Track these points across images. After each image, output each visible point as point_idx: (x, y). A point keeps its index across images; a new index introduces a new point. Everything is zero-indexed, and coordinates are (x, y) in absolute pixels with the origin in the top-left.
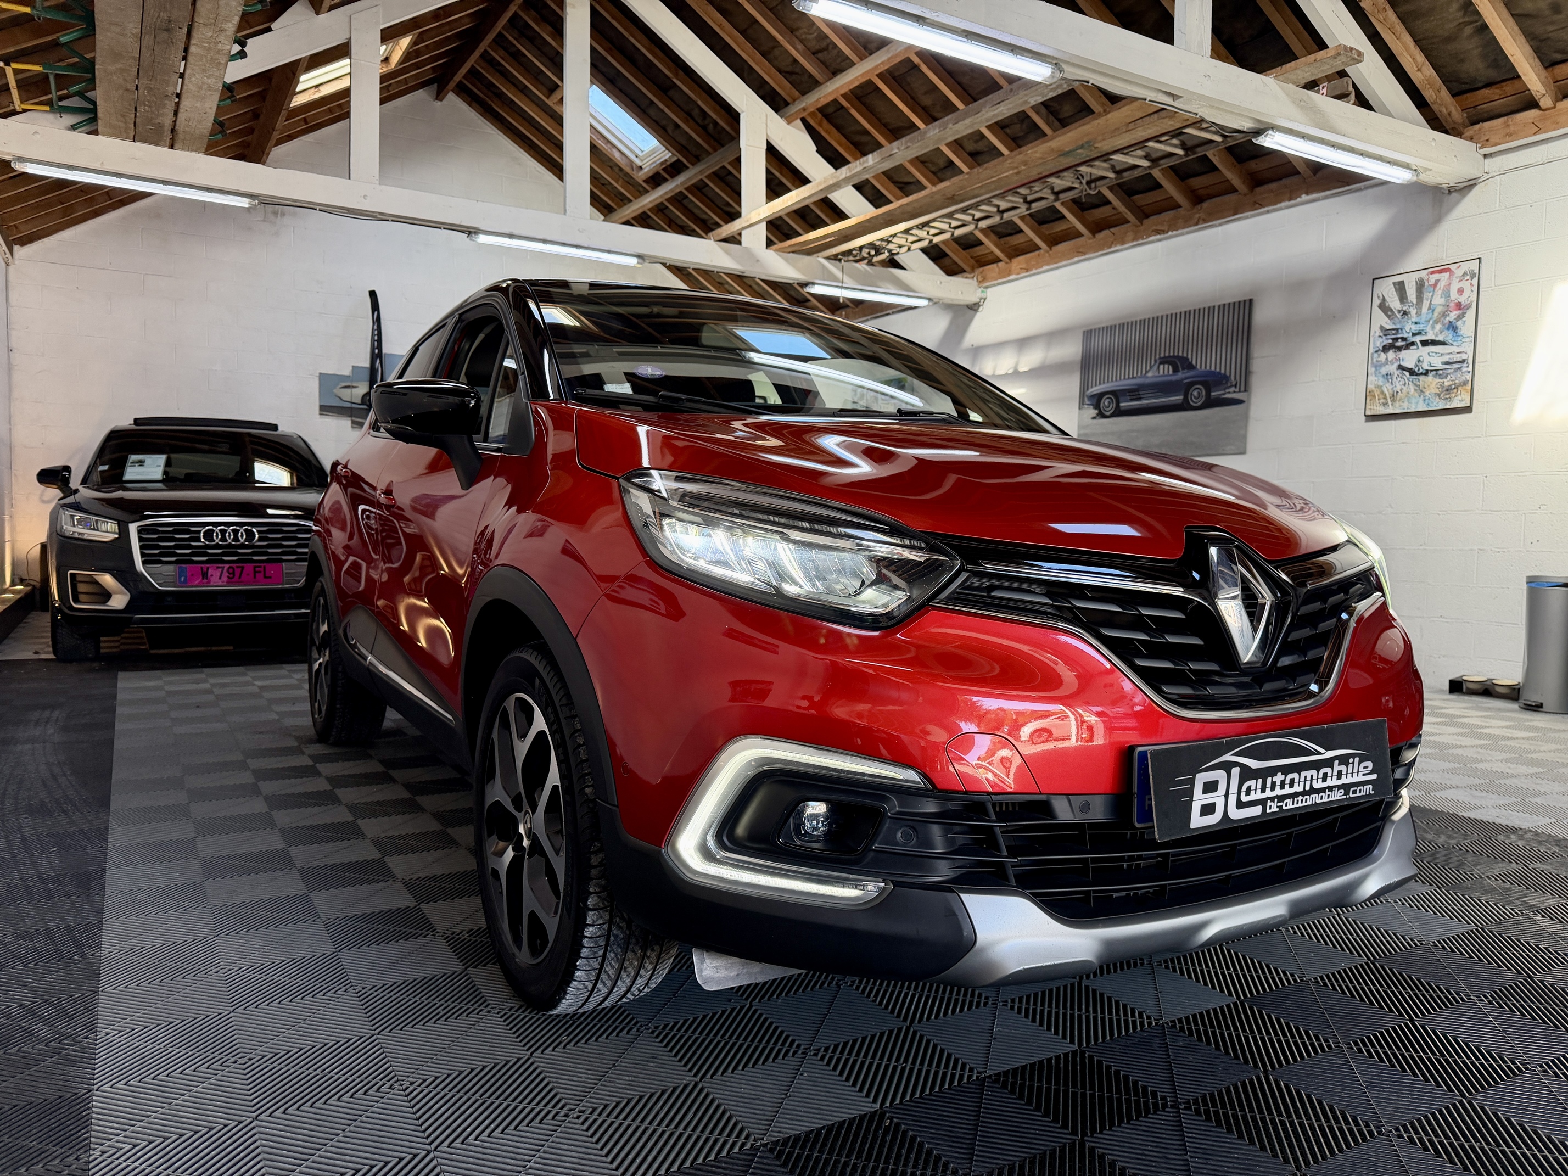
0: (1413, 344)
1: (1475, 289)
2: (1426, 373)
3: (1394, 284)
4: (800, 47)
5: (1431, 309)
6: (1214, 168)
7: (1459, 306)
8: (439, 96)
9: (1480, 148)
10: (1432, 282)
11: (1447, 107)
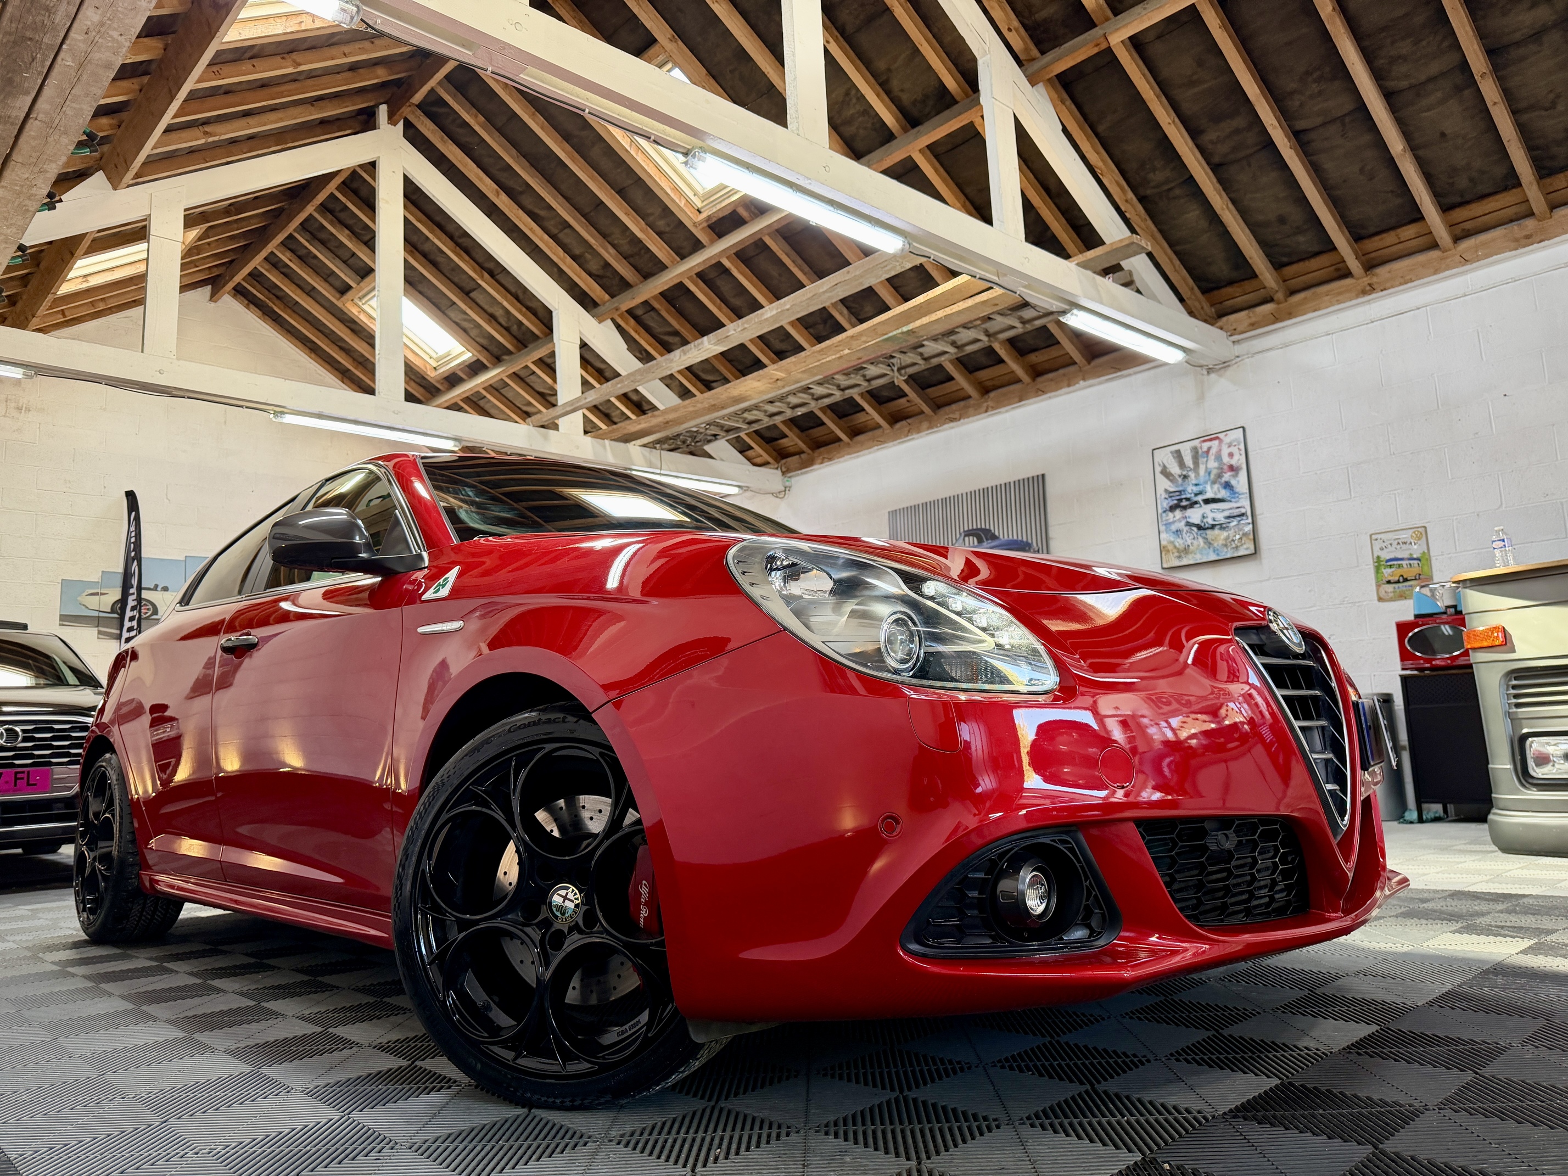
0: (1196, 503)
1: (1243, 452)
2: (1213, 527)
3: (1172, 453)
5: (1208, 471)
7: (1231, 468)
8: (214, 296)
9: (1229, 336)
10: (1205, 449)
11: (1200, 303)
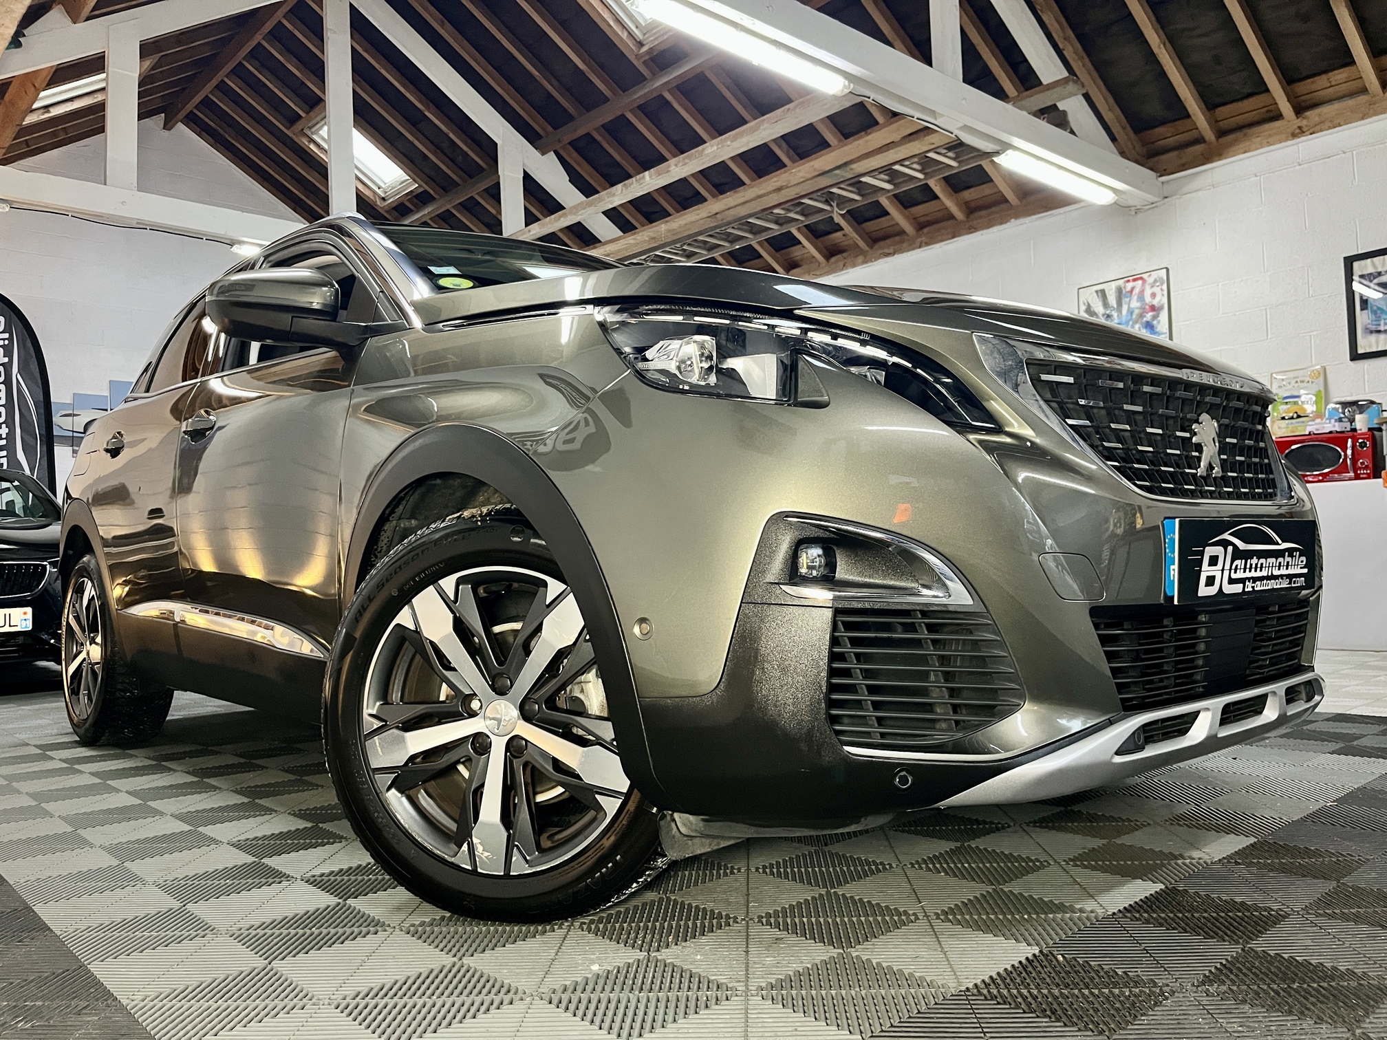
1: (1165, 293)
3: (1097, 292)
4: (556, 83)
5: (1131, 312)
6: (936, 197)
7: (1153, 308)
8: (167, 126)
9: (1160, 176)
10: (1129, 289)
11: (1132, 144)
